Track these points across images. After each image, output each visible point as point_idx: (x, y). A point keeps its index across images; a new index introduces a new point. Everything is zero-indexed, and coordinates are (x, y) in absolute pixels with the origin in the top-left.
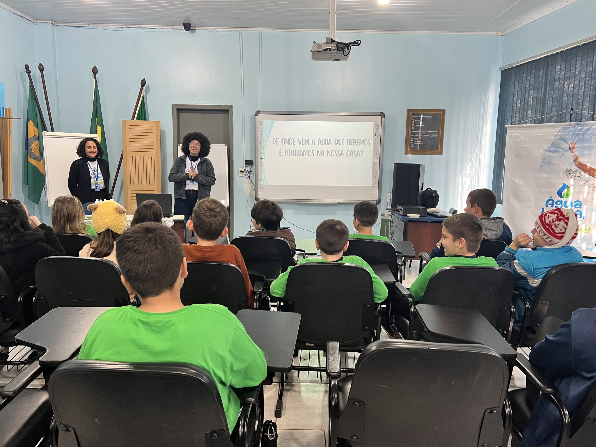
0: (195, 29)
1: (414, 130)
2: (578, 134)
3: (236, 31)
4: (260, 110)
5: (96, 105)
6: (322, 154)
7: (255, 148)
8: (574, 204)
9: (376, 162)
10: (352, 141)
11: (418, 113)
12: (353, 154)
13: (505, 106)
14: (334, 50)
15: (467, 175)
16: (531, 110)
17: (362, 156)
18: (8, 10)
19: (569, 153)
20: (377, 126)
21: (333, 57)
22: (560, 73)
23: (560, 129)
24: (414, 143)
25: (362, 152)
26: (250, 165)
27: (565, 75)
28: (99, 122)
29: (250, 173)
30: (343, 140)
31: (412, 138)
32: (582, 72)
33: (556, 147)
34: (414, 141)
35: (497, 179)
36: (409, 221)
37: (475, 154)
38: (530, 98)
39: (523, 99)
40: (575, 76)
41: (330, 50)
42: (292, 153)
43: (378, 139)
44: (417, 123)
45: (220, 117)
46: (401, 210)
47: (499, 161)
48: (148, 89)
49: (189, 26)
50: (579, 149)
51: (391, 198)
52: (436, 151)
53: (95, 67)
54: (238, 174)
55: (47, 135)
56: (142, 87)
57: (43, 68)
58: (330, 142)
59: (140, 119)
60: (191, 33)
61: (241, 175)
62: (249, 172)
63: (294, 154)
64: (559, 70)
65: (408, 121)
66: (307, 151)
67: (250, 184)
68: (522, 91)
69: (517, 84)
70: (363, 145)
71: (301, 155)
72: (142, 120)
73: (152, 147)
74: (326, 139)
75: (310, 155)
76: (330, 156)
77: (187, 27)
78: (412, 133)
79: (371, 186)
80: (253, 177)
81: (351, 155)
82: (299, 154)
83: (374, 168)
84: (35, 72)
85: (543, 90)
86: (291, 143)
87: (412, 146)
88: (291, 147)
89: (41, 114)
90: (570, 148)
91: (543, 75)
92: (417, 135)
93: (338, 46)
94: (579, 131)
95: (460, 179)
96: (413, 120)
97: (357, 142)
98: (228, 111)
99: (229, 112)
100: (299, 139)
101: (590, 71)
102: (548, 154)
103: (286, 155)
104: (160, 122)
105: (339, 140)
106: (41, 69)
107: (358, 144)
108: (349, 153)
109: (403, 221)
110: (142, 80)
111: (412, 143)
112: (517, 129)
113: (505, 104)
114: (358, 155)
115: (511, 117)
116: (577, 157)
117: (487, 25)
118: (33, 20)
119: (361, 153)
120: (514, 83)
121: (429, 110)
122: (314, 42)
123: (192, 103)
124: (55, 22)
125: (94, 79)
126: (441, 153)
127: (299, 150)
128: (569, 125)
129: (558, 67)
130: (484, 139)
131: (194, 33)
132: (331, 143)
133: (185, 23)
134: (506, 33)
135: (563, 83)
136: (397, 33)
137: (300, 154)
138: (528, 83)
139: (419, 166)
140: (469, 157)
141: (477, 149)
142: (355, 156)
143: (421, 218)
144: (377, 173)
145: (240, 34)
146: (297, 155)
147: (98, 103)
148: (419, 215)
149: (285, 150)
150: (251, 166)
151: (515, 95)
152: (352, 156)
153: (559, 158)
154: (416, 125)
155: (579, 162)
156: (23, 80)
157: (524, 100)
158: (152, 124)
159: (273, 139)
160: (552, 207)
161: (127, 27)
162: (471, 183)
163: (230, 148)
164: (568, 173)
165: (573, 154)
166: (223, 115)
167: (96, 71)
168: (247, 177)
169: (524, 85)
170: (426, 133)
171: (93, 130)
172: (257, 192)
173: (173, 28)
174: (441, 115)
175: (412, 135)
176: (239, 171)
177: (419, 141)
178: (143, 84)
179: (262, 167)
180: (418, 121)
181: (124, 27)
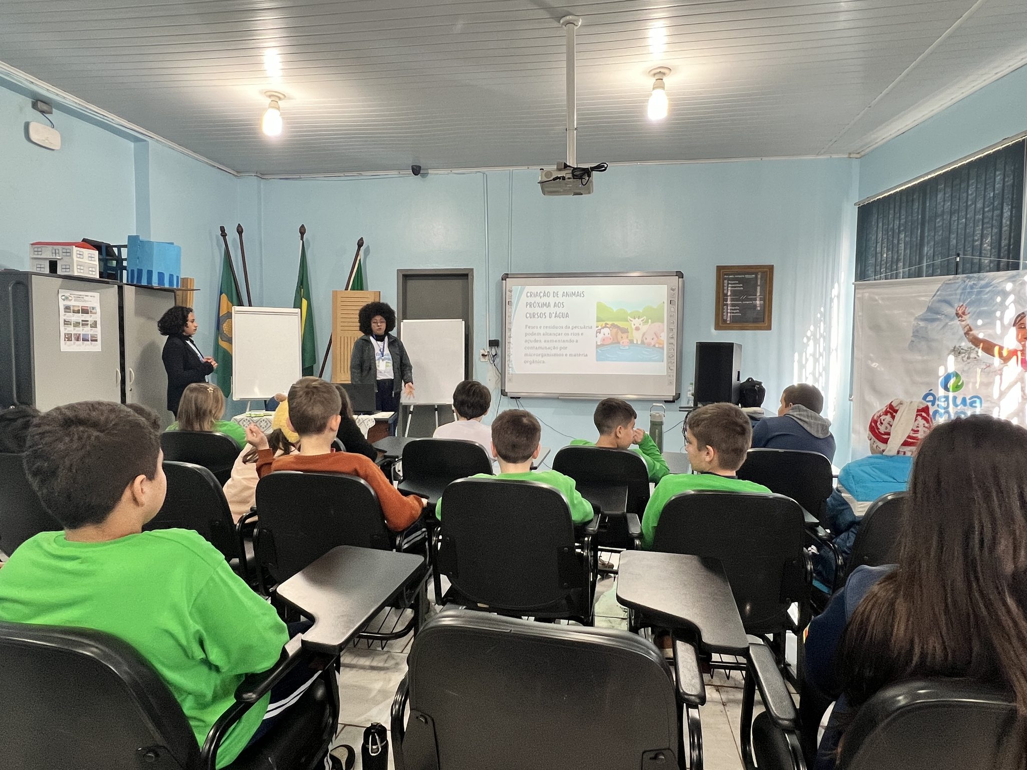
0: (427, 172)
2: (969, 293)
3: (479, 172)
4: (509, 273)
5: (302, 273)
7: (503, 323)
8: (968, 401)
9: (672, 341)
11: (733, 271)
14: (569, 178)
16: (902, 261)
19: (956, 322)
20: (673, 290)
21: (570, 188)
22: (944, 205)
23: (940, 285)
24: (729, 314)
27: (951, 207)
28: (305, 293)
29: (496, 356)
31: (725, 307)
32: (978, 200)
33: (935, 313)
34: (728, 311)
38: (900, 244)
39: (890, 245)
40: (967, 207)
41: (564, 178)
43: (674, 309)
44: (731, 285)
45: (457, 283)
48: (367, 251)
49: (419, 169)
50: (973, 315)
52: (762, 325)
53: (303, 226)
54: (480, 359)
55: (237, 311)
56: (359, 248)
57: (242, 229)
59: (356, 288)
60: (422, 178)
61: (482, 359)
62: (494, 356)
64: (942, 200)
65: (718, 282)
67: (494, 372)
68: (889, 233)
69: (880, 225)
72: (358, 290)
77: (416, 170)
79: (665, 374)
80: (499, 362)
83: (669, 350)
84: (232, 235)
85: (919, 231)
87: (725, 317)
89: (237, 287)
90: (957, 314)
91: (918, 209)
93: (575, 172)
94: (972, 287)
96: (726, 281)
98: (467, 275)
99: (469, 277)
101: (990, 198)
102: (922, 324)
104: (380, 292)
106: (240, 231)
110: (359, 240)
111: (725, 314)
112: (871, 288)
115: (874, 273)
116: (970, 328)
117: (830, 144)
118: (236, 174)
120: (876, 224)
121: (749, 267)
123: (422, 267)
124: (262, 175)
125: (301, 241)
126: (769, 328)
128: (954, 279)
129: (940, 196)
131: (426, 177)
133: (414, 166)
134: (863, 153)
135: (949, 218)
136: (699, 162)
138: (897, 222)
139: (732, 345)
144: (673, 356)
145: (484, 175)
147: (305, 269)
150: (496, 347)
151: (878, 241)
153: (941, 329)
155: (973, 335)
156: (218, 245)
158: (370, 295)
160: (933, 405)
161: (345, 175)
163: (469, 324)
164: (957, 353)
165: (963, 323)
166: (461, 280)
167: (303, 231)
168: (492, 362)
169: (891, 226)
170: (747, 299)
171: (297, 304)
172: (503, 383)
173: (401, 173)
174: (767, 274)
175: (725, 303)
176: (481, 355)
177: (735, 311)
178: (360, 245)
179: (511, 348)
180: (733, 282)
181: (341, 176)
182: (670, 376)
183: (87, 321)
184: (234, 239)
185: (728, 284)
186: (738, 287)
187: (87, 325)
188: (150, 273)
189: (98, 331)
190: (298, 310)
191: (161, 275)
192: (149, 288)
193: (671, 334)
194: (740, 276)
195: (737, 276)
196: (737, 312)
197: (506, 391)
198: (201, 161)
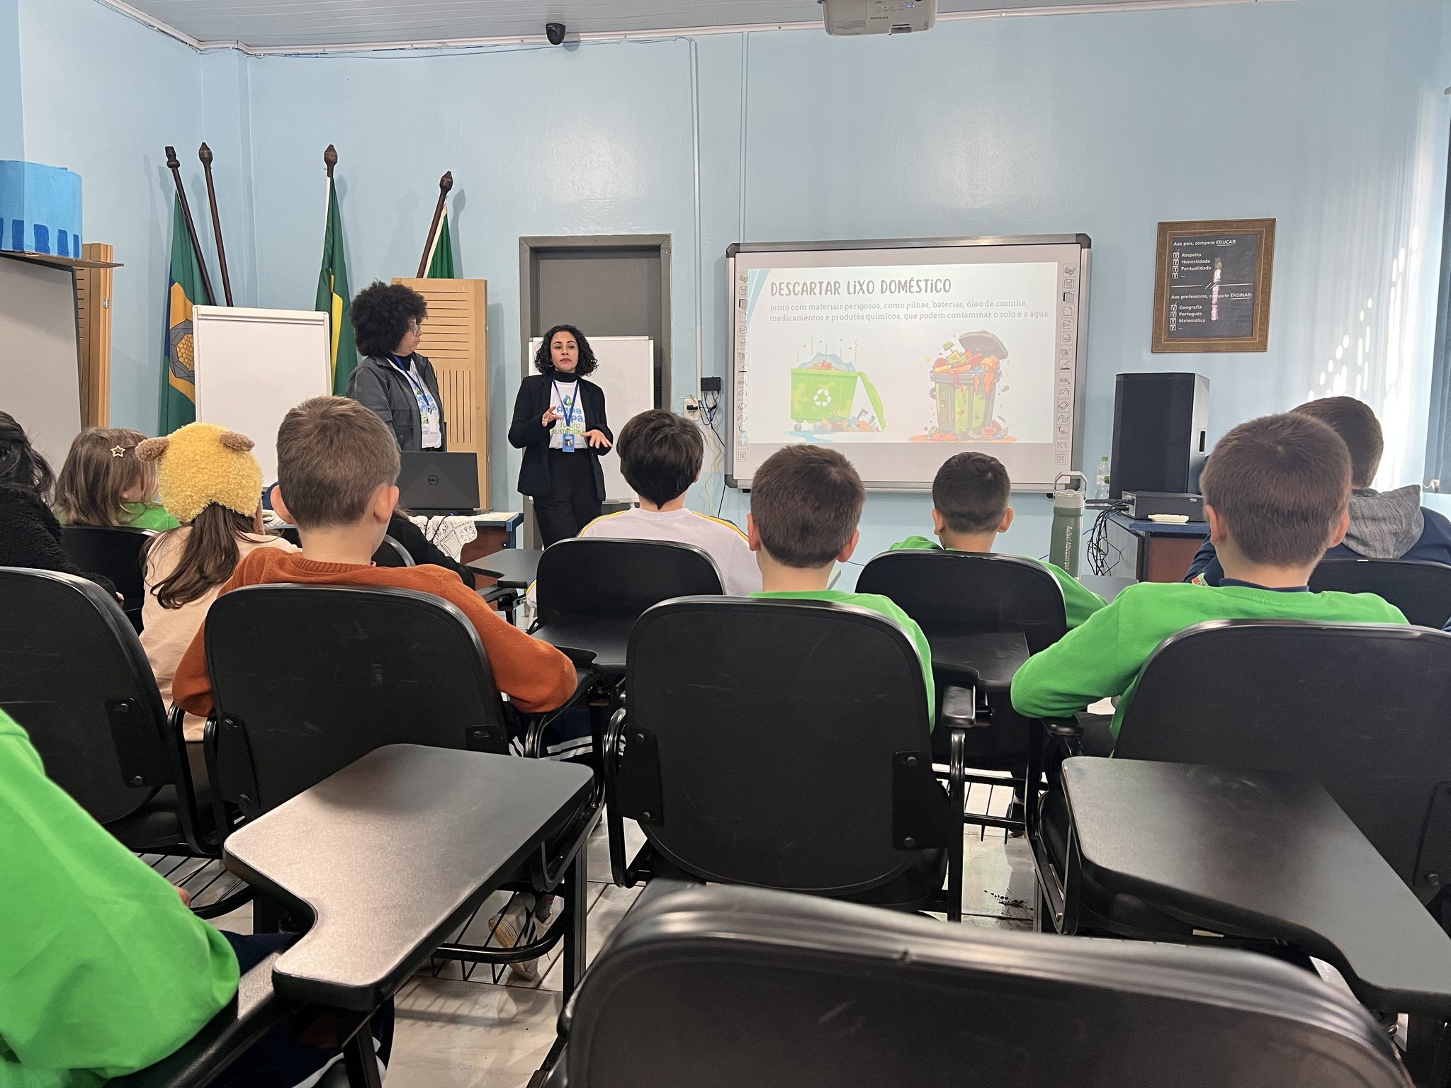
0: (575, 40)
1: (1179, 281)
3: (681, 37)
4: (741, 242)
5: (332, 242)
7: (728, 343)
9: (1064, 374)
11: (1190, 233)
18: (127, 15)
20: (1069, 272)
24: (1181, 321)
26: (715, 390)
28: (338, 285)
29: (714, 410)
31: (1174, 306)
34: (1178, 314)
36: (1154, 535)
43: (1071, 311)
44: (1187, 262)
45: (637, 267)
46: (1131, 502)
48: (460, 202)
49: (561, 32)
51: (1109, 475)
52: (1248, 341)
53: (331, 148)
55: (202, 315)
56: (443, 193)
57: (210, 154)
59: (439, 274)
60: (567, 52)
62: (711, 409)
65: (1160, 256)
72: (441, 278)
73: (466, 346)
77: (556, 33)
78: (1173, 292)
79: (1052, 442)
80: (721, 422)
83: (1058, 392)
84: (191, 167)
87: (1173, 327)
89: (203, 268)
92: (1187, 297)
96: (1176, 254)
98: (657, 248)
99: (662, 250)
104: (486, 282)
106: (206, 157)
109: (1136, 534)
110: (443, 176)
111: (1173, 319)
118: (195, 43)
121: (1225, 223)
123: (568, 233)
124: (247, 47)
125: (329, 179)
126: (1262, 347)
131: (576, 49)
133: (550, 24)
136: (1127, 9)
139: (1190, 378)
143: (1191, 524)
144: (1067, 405)
145: (690, 43)
147: (336, 236)
148: (1187, 518)
150: (717, 392)
154: (1185, 269)
156: (163, 185)
158: (466, 288)
161: (414, 46)
163: (663, 346)
166: (645, 260)
167: (331, 158)
168: (708, 421)
171: (323, 304)
172: (729, 463)
173: (525, 41)
174: (1261, 237)
175: (1173, 297)
176: (686, 407)
177: (1193, 314)
178: (445, 187)
179: (744, 394)
180: (1191, 255)
181: (405, 49)
182: (1060, 445)
184: (196, 179)
185: (1181, 259)
186: (1200, 265)
188: (18, 226)
190: (323, 315)
191: (41, 232)
192: (17, 257)
193: (1063, 362)
194: (1206, 243)
195: (1199, 243)
196: (1195, 317)
197: (735, 478)
198: (125, 14)
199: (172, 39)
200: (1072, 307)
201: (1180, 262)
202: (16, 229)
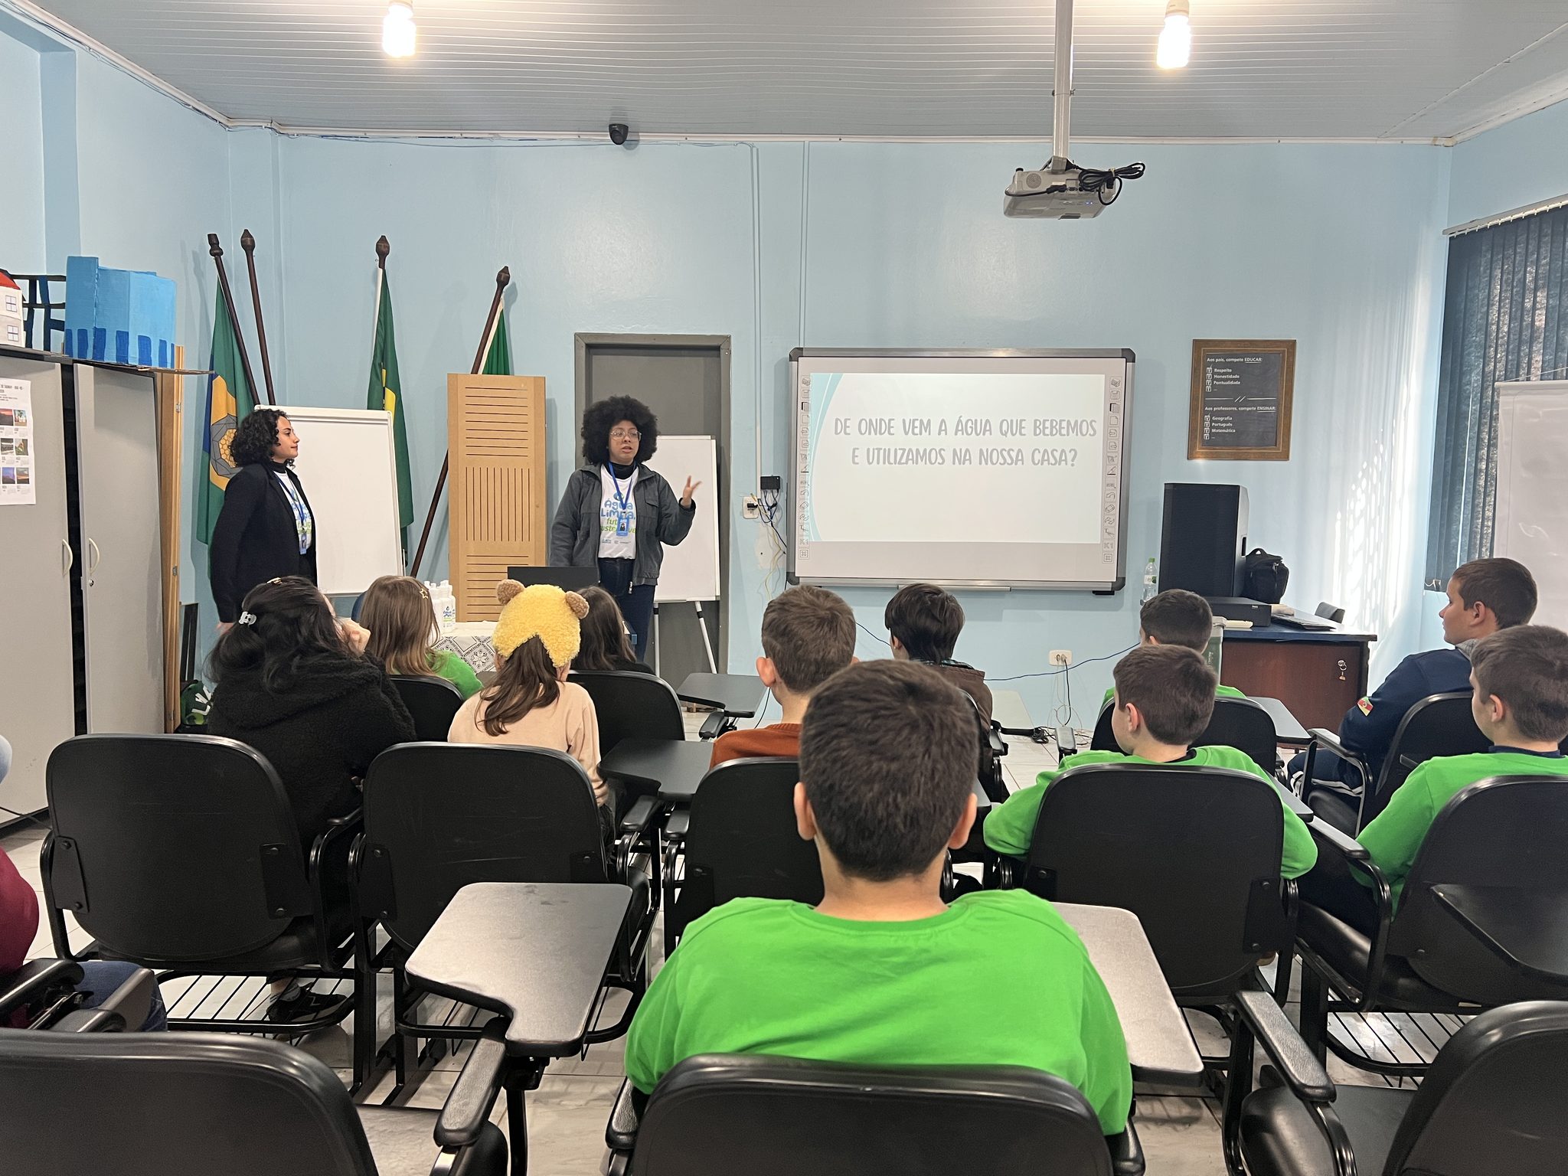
0: (637, 139)
1: (1212, 394)
3: (742, 142)
4: (803, 347)
5: (383, 334)
6: (965, 460)
7: (790, 443)
9: (1111, 480)
10: (1048, 424)
11: (1221, 351)
12: (1048, 460)
13: (1464, 330)
15: (1358, 513)
16: (1541, 340)
17: (1073, 465)
20: (1115, 384)
21: (1064, 206)
24: (1213, 431)
25: (1073, 452)
26: (773, 488)
28: (389, 382)
29: (774, 509)
30: (1021, 421)
31: (1207, 417)
34: (1211, 425)
35: (1441, 525)
37: (1378, 458)
38: (1538, 309)
39: (1516, 311)
41: (1062, 189)
42: (886, 456)
43: (1117, 419)
44: (1219, 377)
45: (696, 365)
47: (1449, 478)
49: (624, 132)
51: (1158, 575)
52: (1272, 451)
53: (383, 239)
54: (742, 513)
56: (500, 288)
57: (253, 241)
58: (986, 428)
59: (494, 370)
60: (628, 151)
61: (748, 514)
62: (771, 507)
63: (892, 461)
65: (1195, 371)
66: (925, 450)
67: (771, 539)
68: (1515, 290)
69: (1498, 273)
70: (1077, 435)
71: (910, 462)
72: (497, 374)
73: (524, 444)
74: (976, 420)
75: (933, 462)
76: (987, 464)
77: (619, 134)
78: (1206, 404)
80: (781, 520)
81: (1043, 460)
82: (904, 461)
83: (1105, 496)
86: (883, 432)
88: (883, 441)
89: (245, 358)
92: (1219, 409)
93: (1084, 179)
95: (1338, 525)
96: (1209, 369)
97: (1061, 428)
98: (718, 348)
99: (722, 352)
100: (904, 421)
103: (870, 463)
104: (544, 378)
105: (1012, 421)
106: (248, 244)
107: (1064, 431)
108: (1038, 457)
110: (502, 271)
111: (1207, 429)
112: (1530, 394)
113: (1464, 325)
114: (1021, 462)
115: (1482, 360)
118: (225, 121)
119: (1070, 456)
120: (1488, 271)
121: (1253, 343)
122: (1018, 170)
123: (625, 329)
124: (279, 126)
125: (381, 270)
126: (1285, 456)
127: (904, 450)
130: (1403, 417)
131: (633, 149)
132: (990, 430)
133: (614, 125)
134: (1459, 138)
136: (1165, 142)
137: (908, 459)
138: (1532, 270)
139: (1233, 490)
140: (1363, 463)
141: (1383, 443)
142: (1055, 464)
143: (1257, 630)
144: (1113, 509)
145: (752, 150)
146: (900, 463)
147: (389, 333)
148: (1251, 624)
149: (868, 450)
150: (775, 491)
151: (1491, 302)
152: (1046, 463)
154: (1217, 383)
157: (1518, 313)
158: (525, 385)
159: (837, 420)
161: (464, 135)
162: (1367, 534)
163: (723, 445)
166: (701, 358)
167: (384, 250)
168: (767, 521)
169: (1520, 275)
170: (1246, 404)
171: (375, 402)
172: (790, 560)
173: (581, 137)
174: (1283, 356)
175: (1206, 409)
176: (745, 505)
177: (1224, 425)
178: (503, 282)
179: (806, 493)
180: (1223, 371)
181: (455, 138)
182: (1106, 545)
183: (10, 440)
185: (1214, 373)
186: (1231, 380)
187: (11, 448)
188: (123, 337)
189: (29, 462)
190: (377, 413)
191: (144, 342)
192: (121, 368)
193: (1109, 468)
194: (1235, 360)
195: (1230, 360)
196: (1229, 427)
197: (796, 575)
198: (165, 93)
199: (205, 117)
200: (1118, 417)
201: (1213, 376)
202: (120, 340)
